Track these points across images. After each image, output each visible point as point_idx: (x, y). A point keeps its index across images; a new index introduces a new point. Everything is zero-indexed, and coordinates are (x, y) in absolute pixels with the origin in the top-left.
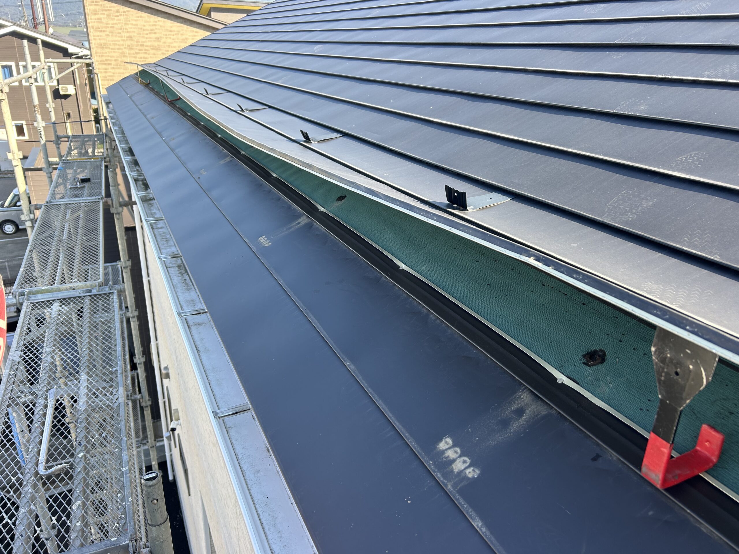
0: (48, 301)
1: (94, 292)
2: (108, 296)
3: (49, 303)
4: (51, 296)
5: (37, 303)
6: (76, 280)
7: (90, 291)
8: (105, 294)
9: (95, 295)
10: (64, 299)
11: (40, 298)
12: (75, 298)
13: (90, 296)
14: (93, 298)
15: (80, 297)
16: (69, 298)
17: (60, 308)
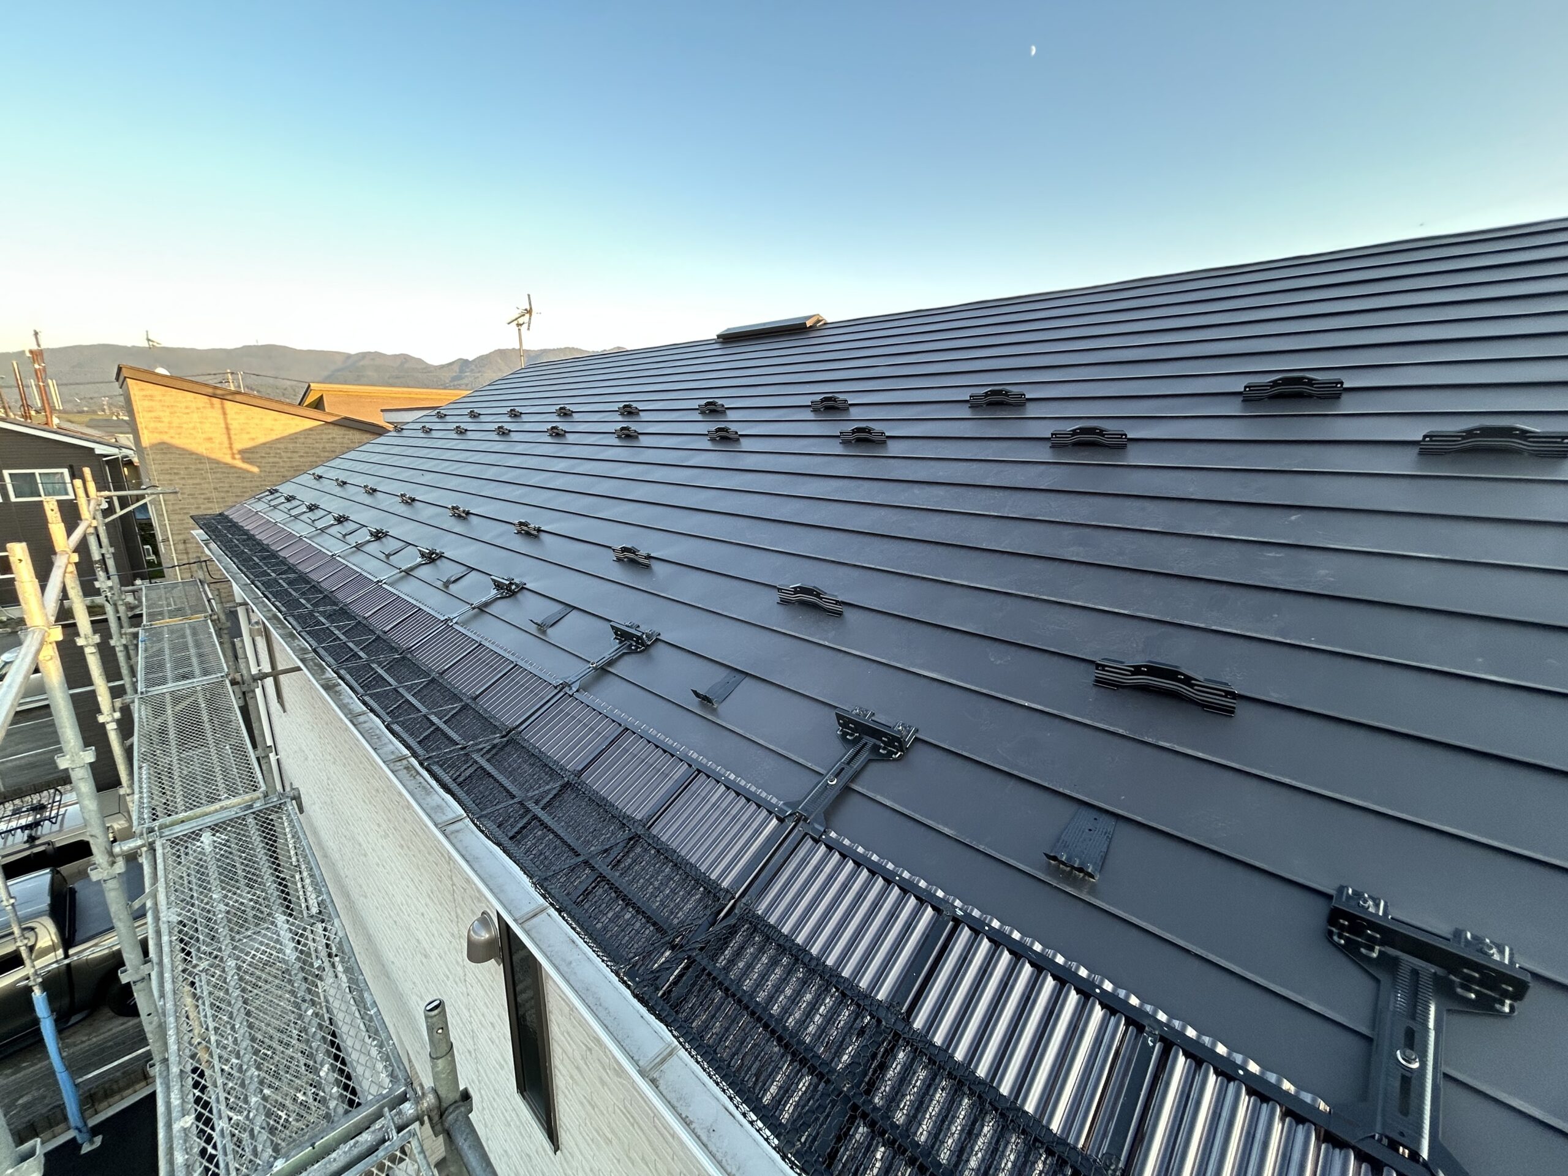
0: (193, 833)
1: (258, 805)
2: (279, 808)
3: (196, 835)
4: (195, 824)
5: (177, 838)
6: (226, 795)
7: (251, 807)
8: (275, 807)
9: (260, 811)
10: (216, 825)
11: (179, 830)
12: (231, 820)
13: (253, 813)
14: (258, 815)
15: (238, 818)
16: (224, 823)
17: (215, 839)
